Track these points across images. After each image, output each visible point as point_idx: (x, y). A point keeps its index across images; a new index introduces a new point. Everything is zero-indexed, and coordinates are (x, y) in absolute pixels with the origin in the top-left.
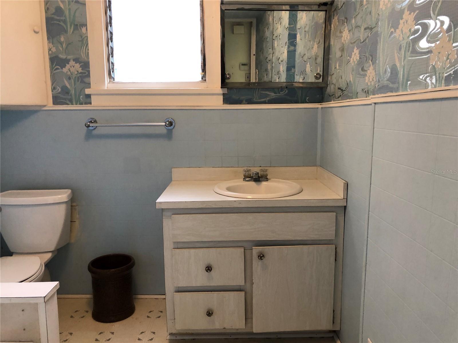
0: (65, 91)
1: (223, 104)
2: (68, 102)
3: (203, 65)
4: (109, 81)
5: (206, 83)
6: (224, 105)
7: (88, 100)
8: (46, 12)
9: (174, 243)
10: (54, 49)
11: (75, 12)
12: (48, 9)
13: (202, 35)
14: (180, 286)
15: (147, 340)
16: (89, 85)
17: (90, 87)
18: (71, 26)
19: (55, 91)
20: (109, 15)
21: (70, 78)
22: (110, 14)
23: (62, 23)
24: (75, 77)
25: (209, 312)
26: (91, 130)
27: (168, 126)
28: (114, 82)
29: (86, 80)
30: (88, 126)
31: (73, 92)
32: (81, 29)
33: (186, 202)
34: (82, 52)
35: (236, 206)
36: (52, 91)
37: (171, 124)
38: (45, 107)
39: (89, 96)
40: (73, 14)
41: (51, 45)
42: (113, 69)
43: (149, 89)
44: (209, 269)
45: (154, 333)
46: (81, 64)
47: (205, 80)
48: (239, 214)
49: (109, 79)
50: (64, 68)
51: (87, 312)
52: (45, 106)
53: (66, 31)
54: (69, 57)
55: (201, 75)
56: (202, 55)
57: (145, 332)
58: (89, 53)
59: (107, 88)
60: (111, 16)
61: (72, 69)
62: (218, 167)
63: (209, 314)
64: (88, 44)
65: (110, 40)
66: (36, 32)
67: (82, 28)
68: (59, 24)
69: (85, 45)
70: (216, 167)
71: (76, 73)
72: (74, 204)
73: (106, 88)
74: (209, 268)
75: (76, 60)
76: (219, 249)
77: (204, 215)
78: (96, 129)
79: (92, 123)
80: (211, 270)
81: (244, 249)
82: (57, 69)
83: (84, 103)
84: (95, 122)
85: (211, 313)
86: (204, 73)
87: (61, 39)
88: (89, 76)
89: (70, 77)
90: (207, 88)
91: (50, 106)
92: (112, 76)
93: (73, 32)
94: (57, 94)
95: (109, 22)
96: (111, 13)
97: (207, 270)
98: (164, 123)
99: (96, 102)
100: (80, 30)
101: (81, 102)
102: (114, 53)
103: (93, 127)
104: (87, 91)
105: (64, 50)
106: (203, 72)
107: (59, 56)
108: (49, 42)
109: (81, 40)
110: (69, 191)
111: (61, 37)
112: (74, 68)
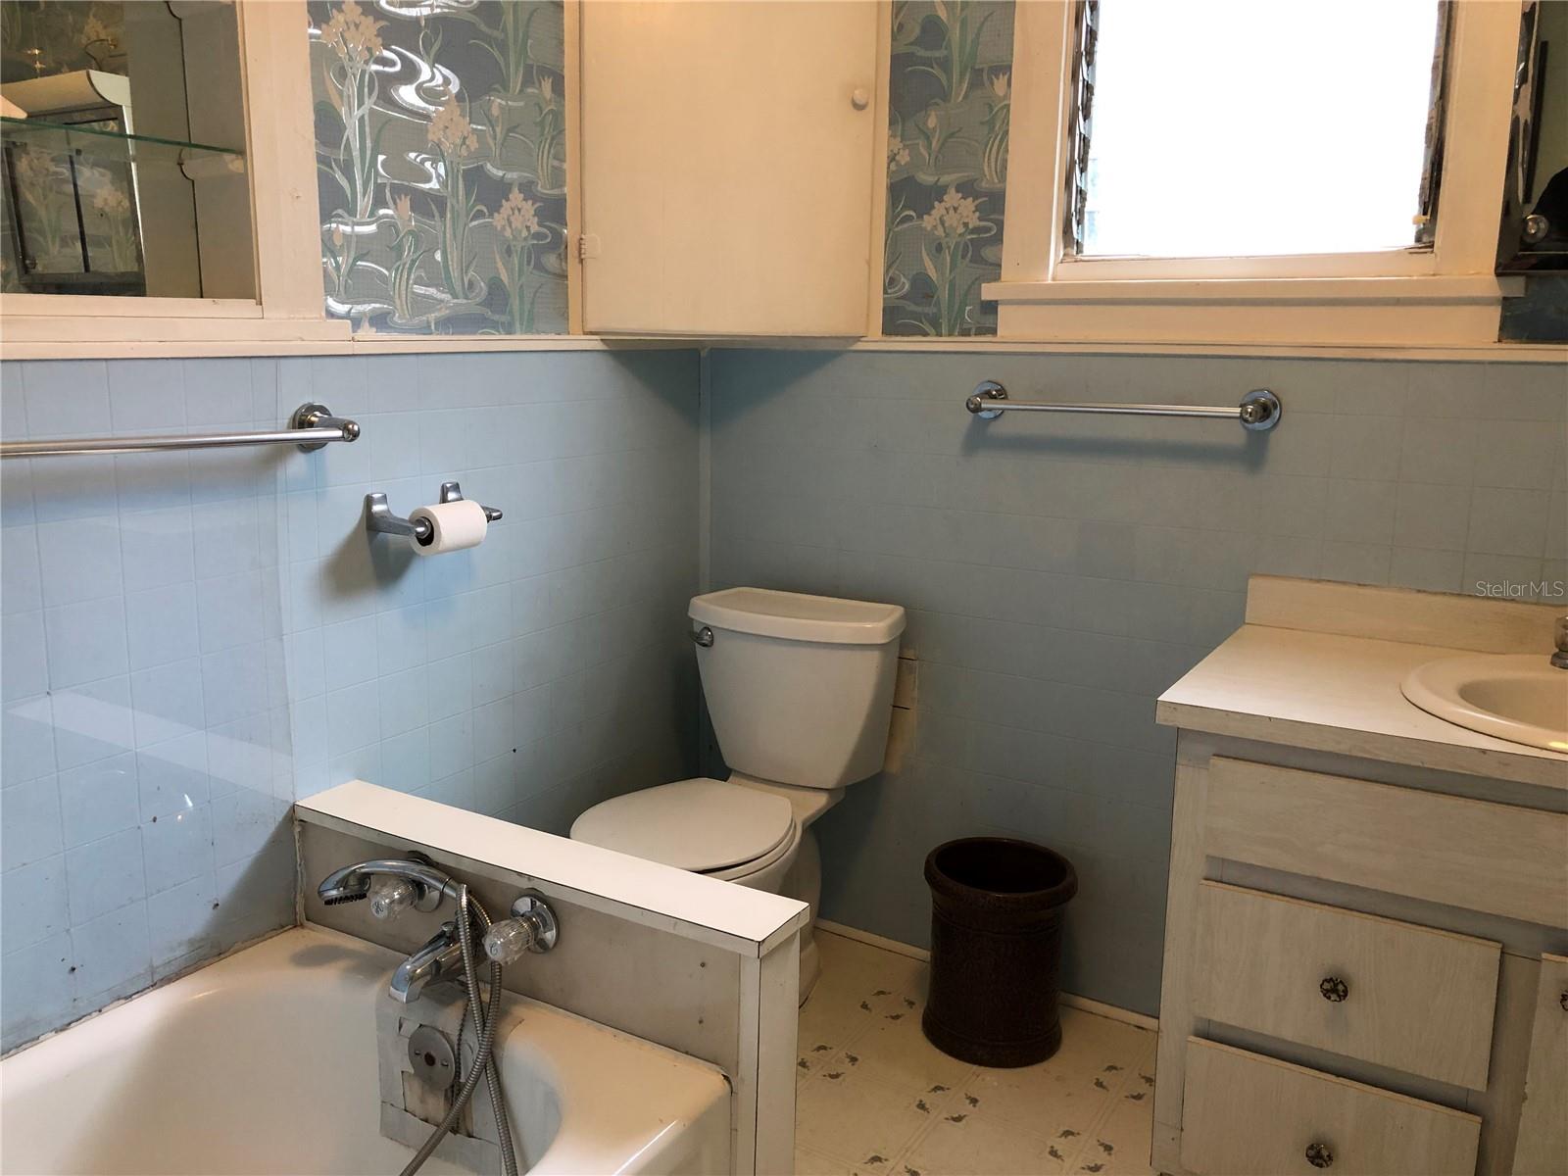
0: (923, 289)
1: (1500, 341)
2: (927, 327)
3: (1427, 186)
4: (1064, 255)
5: (1433, 255)
6: (1503, 346)
7: (988, 322)
8: (894, 38)
9: (1210, 858)
10: (904, 158)
11: (980, 29)
12: (901, 26)
13: (1441, 67)
14: (1216, 1018)
15: (1080, 1166)
16: (994, 271)
17: (997, 278)
18: (962, 75)
19: (893, 290)
20: (1087, 25)
21: (939, 248)
22: (1091, 20)
23: (936, 71)
24: (957, 244)
25: (1319, 1152)
26: (985, 419)
27: (1250, 419)
28: (1079, 257)
29: (988, 253)
30: (977, 409)
31: (944, 294)
32: (992, 84)
33: (1270, 718)
34: (986, 160)
35: (1484, 772)
36: (885, 292)
37: (1265, 411)
38: (860, 341)
39: (991, 307)
40: (974, 36)
41: (897, 143)
42: (1081, 212)
43: (1198, 284)
44: (1334, 990)
45: (1108, 1148)
46: (980, 200)
47: (1431, 246)
48: (1499, 808)
49: (1065, 247)
50: (925, 217)
51: (911, 1004)
52: (858, 339)
53: (945, 96)
54: (945, 179)
55: (1416, 222)
56: (1428, 147)
57: (1078, 1134)
58: (1006, 160)
59: (1054, 279)
60: (1094, 28)
61: (952, 220)
62: (1444, 594)
63: (1319, 1155)
64: (1007, 132)
65: (1080, 113)
66: (858, 107)
67: (995, 80)
68: (929, 73)
69: (999, 137)
70: (1436, 593)
71: (961, 230)
72: (910, 654)
73: (1050, 282)
74: (1336, 985)
75: (966, 189)
76: (1387, 926)
77: (1342, 782)
78: (1000, 420)
79: (994, 397)
80: (1346, 995)
81: (1502, 953)
82: (909, 218)
83: (973, 331)
84: (1001, 394)
85: (1327, 1159)
86: (1428, 218)
87: (930, 121)
88: (998, 239)
89: (940, 244)
90: (1434, 275)
91: (875, 339)
92: (1074, 239)
93: (966, 97)
94: (897, 301)
95: (1085, 51)
96: (1098, 17)
97: (1327, 990)
98: (1239, 410)
99: (1015, 328)
100: (987, 83)
101: (965, 326)
102: (1091, 154)
103: (990, 410)
104: (989, 291)
105: (933, 157)
106: (1425, 214)
107: (916, 177)
108: (893, 136)
109: (987, 122)
110: (896, 612)
111: (929, 115)
112: (956, 213)
